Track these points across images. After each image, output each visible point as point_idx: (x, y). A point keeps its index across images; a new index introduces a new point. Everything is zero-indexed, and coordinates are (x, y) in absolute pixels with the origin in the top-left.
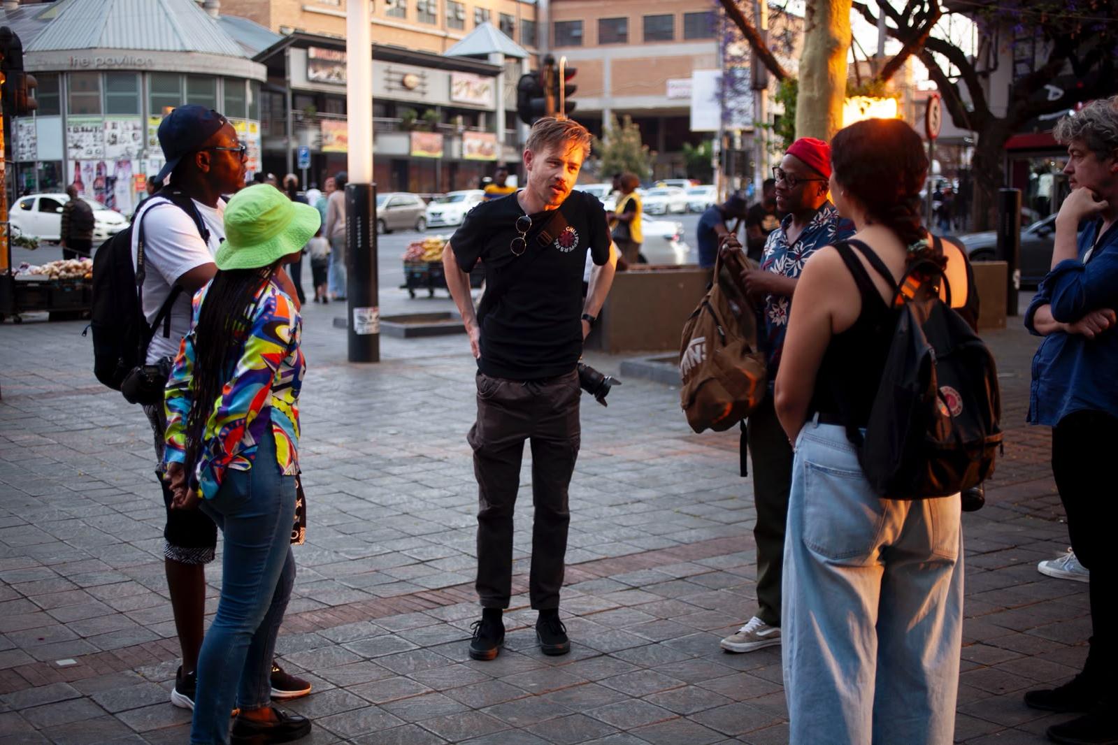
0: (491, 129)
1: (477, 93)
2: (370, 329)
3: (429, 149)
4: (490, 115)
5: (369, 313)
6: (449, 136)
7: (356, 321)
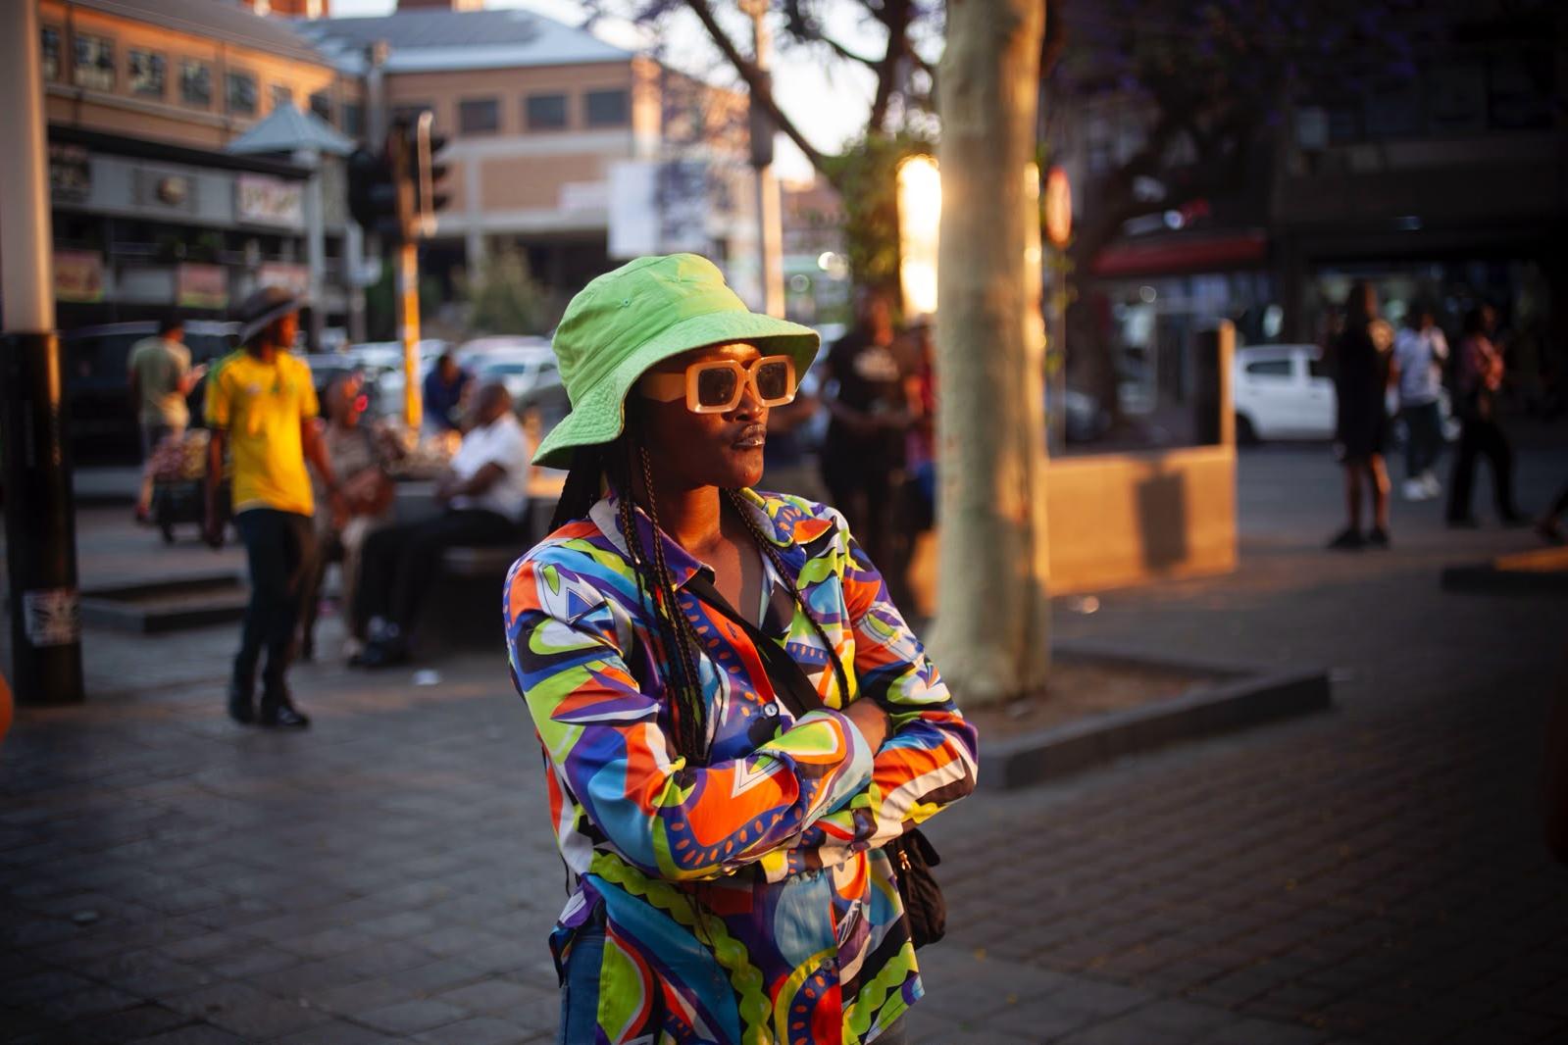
0: (301, 258)
1: (281, 206)
2: (58, 631)
3: (205, 290)
4: (300, 242)
5: (57, 603)
6: (236, 272)
7: (29, 618)
